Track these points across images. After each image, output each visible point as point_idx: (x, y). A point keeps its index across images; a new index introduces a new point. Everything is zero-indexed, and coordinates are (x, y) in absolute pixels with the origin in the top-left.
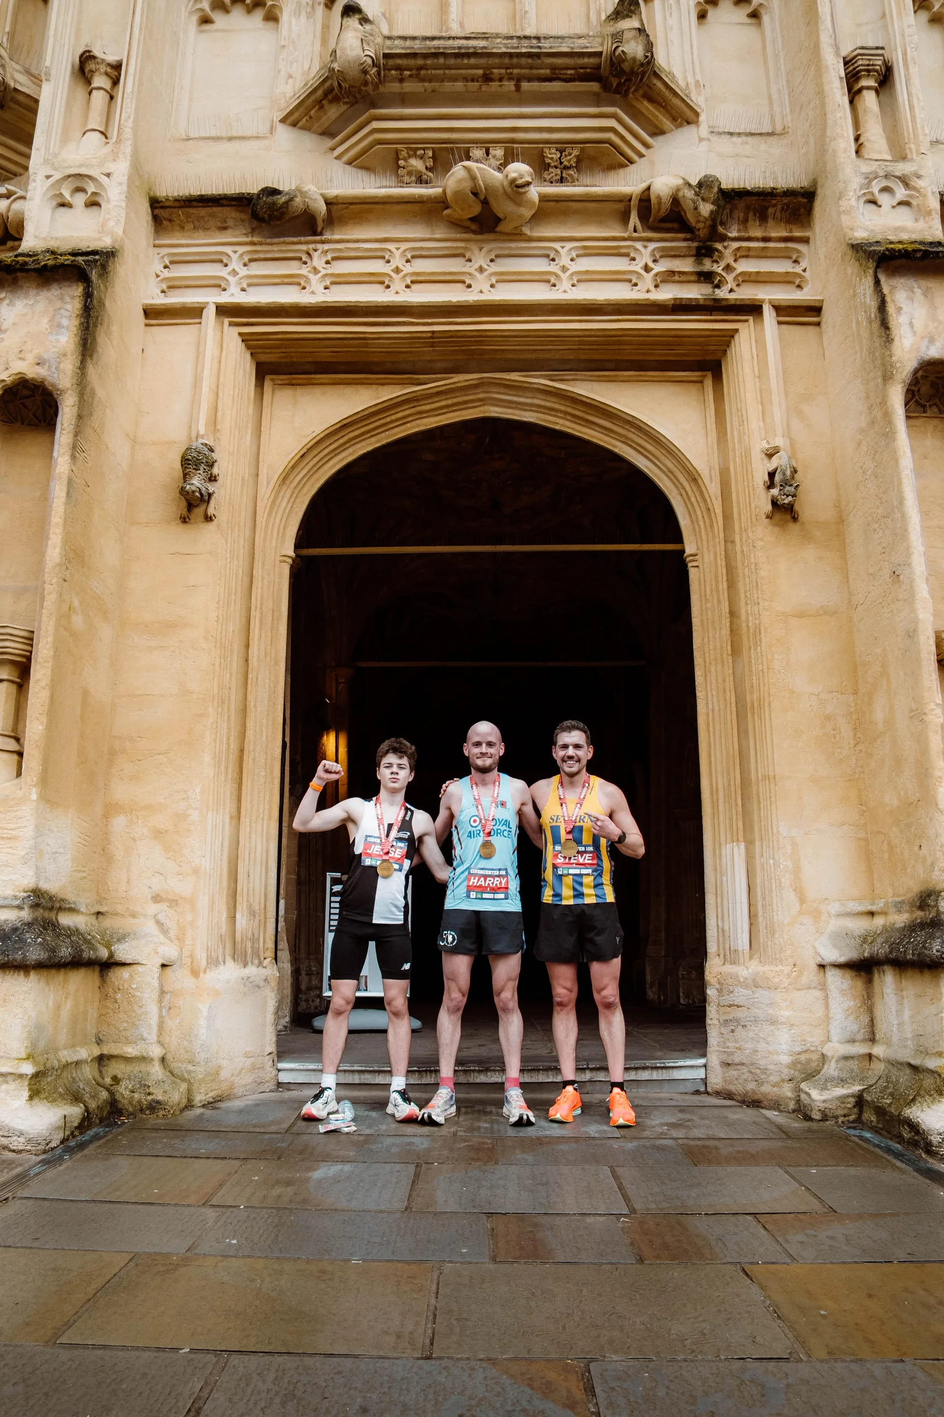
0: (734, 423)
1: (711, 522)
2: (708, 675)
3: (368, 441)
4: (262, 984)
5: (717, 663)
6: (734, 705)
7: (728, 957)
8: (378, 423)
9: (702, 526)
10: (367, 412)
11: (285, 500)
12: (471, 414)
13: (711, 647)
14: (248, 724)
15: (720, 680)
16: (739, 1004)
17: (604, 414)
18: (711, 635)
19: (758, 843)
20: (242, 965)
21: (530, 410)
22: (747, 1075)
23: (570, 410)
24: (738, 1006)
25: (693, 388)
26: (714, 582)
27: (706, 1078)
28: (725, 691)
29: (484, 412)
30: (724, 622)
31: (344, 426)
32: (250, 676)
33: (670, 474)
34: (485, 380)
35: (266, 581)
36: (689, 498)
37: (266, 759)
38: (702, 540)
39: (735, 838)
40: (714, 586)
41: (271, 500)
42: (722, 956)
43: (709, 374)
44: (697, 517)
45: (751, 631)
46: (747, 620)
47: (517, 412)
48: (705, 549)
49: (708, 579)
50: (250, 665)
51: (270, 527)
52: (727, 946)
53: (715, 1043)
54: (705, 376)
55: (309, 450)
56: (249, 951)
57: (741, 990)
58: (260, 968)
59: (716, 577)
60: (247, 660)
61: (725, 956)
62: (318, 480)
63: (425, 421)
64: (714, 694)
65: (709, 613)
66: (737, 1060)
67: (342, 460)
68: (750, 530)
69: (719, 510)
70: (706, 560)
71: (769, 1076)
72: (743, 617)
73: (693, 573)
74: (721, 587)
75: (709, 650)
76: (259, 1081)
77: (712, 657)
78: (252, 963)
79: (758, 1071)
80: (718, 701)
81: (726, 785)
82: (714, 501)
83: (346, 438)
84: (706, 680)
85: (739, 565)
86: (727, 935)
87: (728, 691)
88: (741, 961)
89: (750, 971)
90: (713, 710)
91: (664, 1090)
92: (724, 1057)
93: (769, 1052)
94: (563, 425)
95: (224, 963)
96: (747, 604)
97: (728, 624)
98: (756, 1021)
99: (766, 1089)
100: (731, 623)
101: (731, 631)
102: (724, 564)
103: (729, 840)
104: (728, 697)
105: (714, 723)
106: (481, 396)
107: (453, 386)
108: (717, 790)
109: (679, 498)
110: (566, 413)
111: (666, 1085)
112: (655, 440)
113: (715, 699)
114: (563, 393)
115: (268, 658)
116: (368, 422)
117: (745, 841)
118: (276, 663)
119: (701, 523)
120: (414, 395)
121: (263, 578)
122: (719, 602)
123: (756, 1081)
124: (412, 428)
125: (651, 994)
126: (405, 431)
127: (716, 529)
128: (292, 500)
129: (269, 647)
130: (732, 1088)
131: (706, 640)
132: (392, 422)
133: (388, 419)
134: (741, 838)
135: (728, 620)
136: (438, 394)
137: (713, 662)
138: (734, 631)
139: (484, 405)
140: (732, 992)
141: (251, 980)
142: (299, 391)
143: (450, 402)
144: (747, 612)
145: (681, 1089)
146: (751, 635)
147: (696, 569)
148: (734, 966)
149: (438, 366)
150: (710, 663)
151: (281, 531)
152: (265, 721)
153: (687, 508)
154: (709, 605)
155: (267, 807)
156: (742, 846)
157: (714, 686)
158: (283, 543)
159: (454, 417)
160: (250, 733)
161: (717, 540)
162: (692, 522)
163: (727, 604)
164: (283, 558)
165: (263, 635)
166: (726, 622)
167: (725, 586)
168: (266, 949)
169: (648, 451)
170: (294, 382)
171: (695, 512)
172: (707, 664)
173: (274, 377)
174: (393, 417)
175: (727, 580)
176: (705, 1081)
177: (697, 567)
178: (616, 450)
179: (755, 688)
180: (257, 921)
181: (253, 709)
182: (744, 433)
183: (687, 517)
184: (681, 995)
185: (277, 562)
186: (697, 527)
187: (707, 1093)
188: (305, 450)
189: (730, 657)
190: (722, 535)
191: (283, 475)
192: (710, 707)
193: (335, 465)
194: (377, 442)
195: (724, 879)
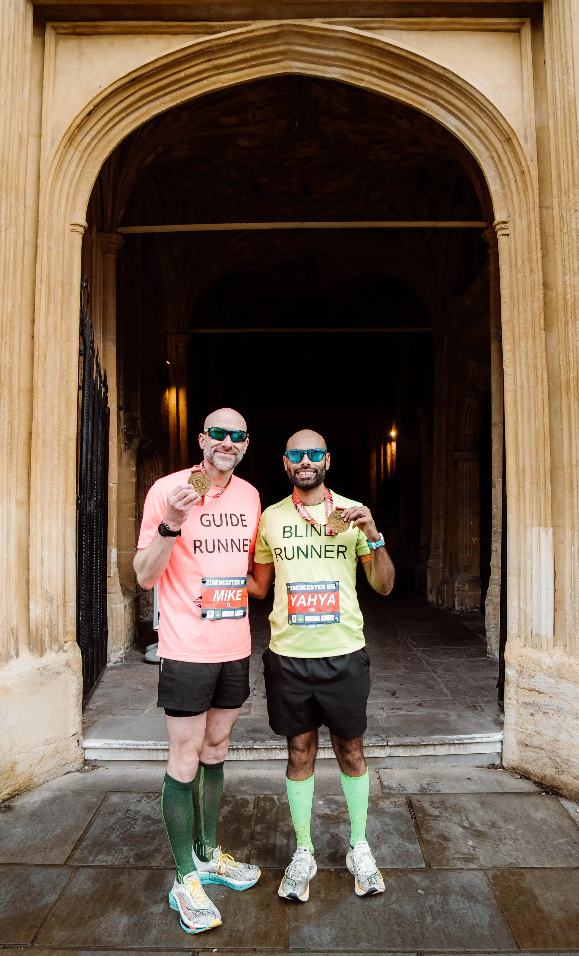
0: (556, 73)
1: (525, 185)
2: (517, 349)
3: (162, 100)
4: (62, 669)
5: (527, 337)
6: (546, 383)
7: (529, 640)
8: (172, 79)
9: (514, 191)
10: (157, 65)
11: (74, 164)
12: (272, 70)
13: (521, 321)
14: (35, 407)
15: (531, 355)
16: (541, 690)
17: (413, 67)
18: (521, 308)
19: (568, 532)
20: (38, 655)
21: (334, 66)
22: (546, 760)
23: (377, 64)
24: (539, 693)
25: (509, 38)
26: (526, 251)
27: (502, 752)
28: (536, 368)
29: (285, 68)
30: (537, 294)
31: (134, 82)
32: (36, 354)
33: (481, 134)
34: (285, 28)
35: (53, 252)
36: (501, 161)
37: (59, 441)
38: (513, 207)
39: (543, 523)
40: (526, 255)
41: (55, 164)
42: (523, 637)
43: (528, 22)
44: (509, 181)
45: (569, 303)
46: (565, 291)
47: (320, 67)
48: (517, 216)
49: (519, 247)
50: (36, 342)
51: (57, 194)
52: (529, 629)
53: (513, 722)
54: (523, 24)
55: (97, 107)
56: (47, 639)
57: (543, 676)
58: (61, 653)
59: (529, 246)
60: (33, 337)
61: (526, 639)
62: (109, 142)
63: (223, 77)
64: (524, 370)
65: (520, 285)
66: (536, 743)
67: (135, 120)
68: (571, 191)
69: (534, 173)
70: (518, 227)
71: (570, 767)
72: (560, 289)
73: (503, 242)
74: (534, 257)
75: (519, 324)
76: (63, 763)
77: (522, 331)
78: (51, 648)
79: (558, 760)
80: (528, 377)
81: (534, 467)
82: (529, 162)
83: (137, 96)
84: (514, 356)
85: (557, 232)
86: (529, 618)
87: (539, 368)
88: (545, 647)
89: (555, 660)
90: (522, 387)
91: (461, 763)
92: (522, 737)
93: (573, 745)
94: (368, 82)
95: (17, 655)
96: (564, 274)
97: (542, 296)
98: (559, 710)
99: (566, 778)
100: (545, 295)
101: (545, 303)
102: (538, 231)
103: (535, 523)
104: (539, 374)
105: (522, 400)
106: (282, 48)
107: (251, 35)
108: (524, 469)
109: (490, 161)
110: (372, 67)
111: (463, 759)
112: (466, 97)
113: (524, 376)
114: (369, 42)
115: (58, 334)
116: (160, 77)
117: (553, 526)
118: (69, 338)
119: (513, 187)
120: (208, 45)
121: (49, 248)
122: (532, 272)
123: (556, 768)
124: (208, 85)
125: (431, 597)
126: (201, 88)
127: (530, 193)
128: (82, 163)
129: (59, 322)
130: (530, 768)
131: (515, 313)
132: (186, 77)
133: (182, 74)
134: (549, 522)
135: (542, 292)
136: (236, 44)
137: (523, 337)
138: (546, 303)
139: (285, 59)
140: (533, 677)
141: (48, 668)
142: (86, 42)
143: (248, 55)
144: (564, 283)
145: (478, 762)
146: (569, 309)
147: (506, 237)
148: (536, 651)
149: (235, 11)
150: (520, 337)
151: (71, 198)
152: (56, 401)
153: (499, 172)
154: (520, 276)
155: (62, 490)
156: (550, 531)
157: (523, 362)
158: (74, 209)
159: (254, 74)
160: (38, 414)
161: (531, 205)
162: (503, 186)
163: (541, 274)
164: (74, 227)
165: (52, 310)
166: (539, 294)
167: (540, 255)
168: (66, 633)
169: (460, 111)
170: (78, 30)
171: (507, 176)
172: (517, 338)
173: (56, 24)
174: (188, 72)
175: (542, 249)
176: (501, 755)
177: (508, 235)
178: (425, 110)
179: (572, 366)
180: (55, 606)
181: (41, 389)
182: (569, 83)
183: (498, 182)
184: (456, 603)
185: (67, 232)
186: (508, 192)
187: (503, 767)
188: (91, 107)
189: (543, 332)
190: (537, 200)
191: (69, 135)
192: (519, 383)
193: (126, 127)
194: (172, 101)
195: (529, 562)
